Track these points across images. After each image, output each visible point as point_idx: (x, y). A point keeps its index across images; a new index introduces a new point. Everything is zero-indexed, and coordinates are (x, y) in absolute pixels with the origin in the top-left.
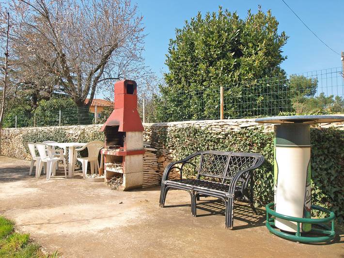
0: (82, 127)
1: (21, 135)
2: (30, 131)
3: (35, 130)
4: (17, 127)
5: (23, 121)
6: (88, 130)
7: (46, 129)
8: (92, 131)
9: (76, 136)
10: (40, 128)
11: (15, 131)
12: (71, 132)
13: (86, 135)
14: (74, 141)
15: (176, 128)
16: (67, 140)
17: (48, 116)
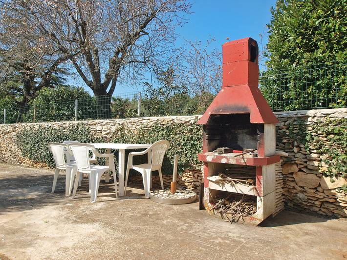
0: (119, 121)
1: (13, 133)
2: (28, 128)
3: (36, 127)
4: (7, 123)
5: (12, 115)
6: (130, 125)
7: (56, 125)
8: (138, 127)
9: (107, 134)
10: (45, 124)
11: (5, 127)
12: (99, 128)
13: (126, 132)
14: (105, 140)
15: (332, 119)
16: (92, 140)
17: (53, 108)
